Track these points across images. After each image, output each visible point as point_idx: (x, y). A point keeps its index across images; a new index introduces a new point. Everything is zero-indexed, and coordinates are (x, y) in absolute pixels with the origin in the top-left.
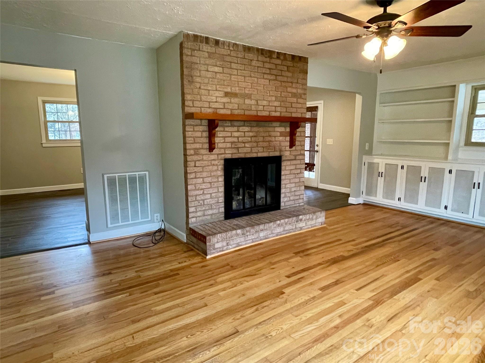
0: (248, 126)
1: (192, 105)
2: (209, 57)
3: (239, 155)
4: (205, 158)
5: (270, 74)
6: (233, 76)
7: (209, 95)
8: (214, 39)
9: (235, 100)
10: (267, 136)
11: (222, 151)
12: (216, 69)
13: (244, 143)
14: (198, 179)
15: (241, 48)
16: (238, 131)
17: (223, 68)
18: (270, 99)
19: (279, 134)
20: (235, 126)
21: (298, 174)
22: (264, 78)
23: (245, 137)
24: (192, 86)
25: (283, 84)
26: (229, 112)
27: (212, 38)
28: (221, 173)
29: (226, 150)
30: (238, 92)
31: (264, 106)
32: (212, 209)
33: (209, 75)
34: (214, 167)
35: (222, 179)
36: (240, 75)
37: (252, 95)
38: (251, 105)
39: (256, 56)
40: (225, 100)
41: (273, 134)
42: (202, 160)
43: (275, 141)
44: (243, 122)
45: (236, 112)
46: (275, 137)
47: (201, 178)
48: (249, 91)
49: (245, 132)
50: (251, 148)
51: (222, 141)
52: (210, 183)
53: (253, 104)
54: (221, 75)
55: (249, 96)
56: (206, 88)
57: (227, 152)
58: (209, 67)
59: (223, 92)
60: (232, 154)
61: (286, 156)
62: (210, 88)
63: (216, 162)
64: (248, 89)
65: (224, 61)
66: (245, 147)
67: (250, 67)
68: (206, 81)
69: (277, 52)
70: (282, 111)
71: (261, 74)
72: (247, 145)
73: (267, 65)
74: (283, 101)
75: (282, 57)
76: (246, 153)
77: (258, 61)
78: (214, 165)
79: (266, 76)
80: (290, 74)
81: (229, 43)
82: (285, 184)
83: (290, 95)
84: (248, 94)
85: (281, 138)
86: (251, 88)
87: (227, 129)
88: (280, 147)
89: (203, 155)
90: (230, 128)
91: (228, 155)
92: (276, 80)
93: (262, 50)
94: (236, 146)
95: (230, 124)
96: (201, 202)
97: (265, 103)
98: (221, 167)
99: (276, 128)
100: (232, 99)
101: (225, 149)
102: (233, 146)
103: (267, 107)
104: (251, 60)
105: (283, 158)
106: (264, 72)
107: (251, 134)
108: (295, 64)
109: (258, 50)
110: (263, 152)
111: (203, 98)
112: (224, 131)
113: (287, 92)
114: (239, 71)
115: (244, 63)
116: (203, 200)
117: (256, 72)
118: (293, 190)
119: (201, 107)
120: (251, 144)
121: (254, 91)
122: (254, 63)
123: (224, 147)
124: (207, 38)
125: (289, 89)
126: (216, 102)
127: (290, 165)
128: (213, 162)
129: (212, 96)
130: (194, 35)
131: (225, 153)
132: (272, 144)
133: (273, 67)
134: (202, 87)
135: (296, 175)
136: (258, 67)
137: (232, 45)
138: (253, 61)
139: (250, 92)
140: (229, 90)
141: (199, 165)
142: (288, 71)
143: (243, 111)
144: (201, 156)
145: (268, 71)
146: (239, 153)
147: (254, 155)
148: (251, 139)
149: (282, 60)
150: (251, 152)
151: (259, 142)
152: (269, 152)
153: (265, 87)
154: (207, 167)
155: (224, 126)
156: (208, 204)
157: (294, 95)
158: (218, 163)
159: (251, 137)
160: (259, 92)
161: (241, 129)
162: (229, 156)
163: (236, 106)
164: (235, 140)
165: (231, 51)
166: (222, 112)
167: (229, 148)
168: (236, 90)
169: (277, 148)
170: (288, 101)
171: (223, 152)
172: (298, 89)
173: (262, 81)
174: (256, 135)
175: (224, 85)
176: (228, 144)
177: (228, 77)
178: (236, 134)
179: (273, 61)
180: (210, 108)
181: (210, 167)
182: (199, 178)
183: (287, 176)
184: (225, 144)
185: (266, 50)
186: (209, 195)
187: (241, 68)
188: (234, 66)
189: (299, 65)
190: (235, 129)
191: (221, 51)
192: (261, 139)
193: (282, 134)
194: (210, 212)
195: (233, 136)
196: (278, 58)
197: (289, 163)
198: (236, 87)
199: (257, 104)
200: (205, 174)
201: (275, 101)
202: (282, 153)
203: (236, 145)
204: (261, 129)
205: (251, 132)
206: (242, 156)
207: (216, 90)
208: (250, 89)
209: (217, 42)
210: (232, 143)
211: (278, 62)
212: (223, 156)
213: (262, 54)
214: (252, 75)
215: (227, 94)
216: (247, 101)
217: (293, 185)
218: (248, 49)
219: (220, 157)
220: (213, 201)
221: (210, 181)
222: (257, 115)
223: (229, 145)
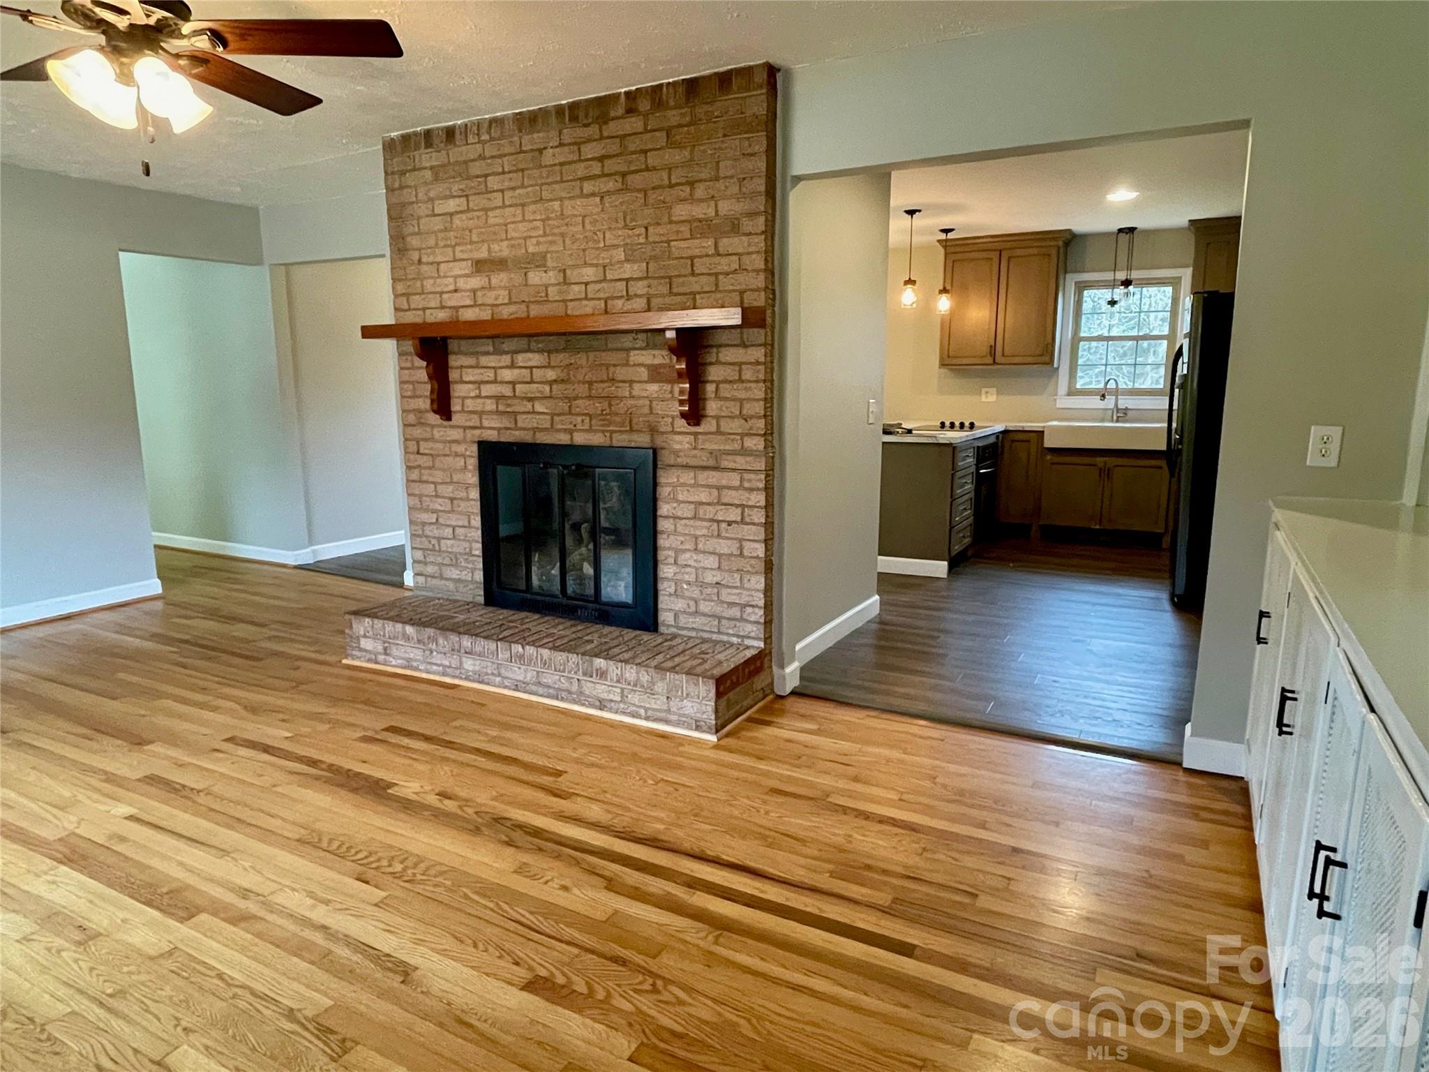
0: (540, 351)
1: (406, 307)
2: (437, 178)
3: (517, 433)
4: (437, 433)
5: (604, 175)
6: (491, 214)
7: (439, 277)
8: (442, 129)
9: (499, 279)
10: (602, 382)
11: (475, 421)
12: (452, 205)
13: (530, 399)
14: (425, 485)
15: (509, 126)
16: (512, 366)
17: (467, 196)
18: (604, 257)
19: (644, 373)
20: (506, 353)
21: (730, 523)
22: (582, 195)
23: (532, 382)
24: (405, 261)
25: (652, 196)
26: (485, 315)
27: (438, 129)
28: (473, 478)
29: (484, 417)
30: (505, 253)
31: (586, 284)
32: (456, 566)
33: (437, 224)
34: (458, 459)
35: (475, 494)
36: (510, 206)
37: (549, 255)
38: (546, 287)
39: (554, 133)
40: (475, 282)
41: (621, 373)
42: (432, 439)
43: (632, 397)
44: (524, 341)
45: (506, 312)
46: (631, 382)
47: (433, 483)
48: (538, 243)
49: (531, 368)
50: (553, 415)
51: (473, 394)
52: (452, 499)
53: (553, 281)
54: (464, 216)
55: (538, 262)
56: (431, 259)
57: (486, 423)
58: (437, 202)
59: (470, 262)
60: (499, 429)
61: (676, 453)
62: (439, 259)
63: (460, 449)
64: (534, 241)
65: (468, 178)
66: (534, 412)
67: (536, 173)
68: (432, 242)
69: (627, 93)
70: (652, 291)
71: (573, 183)
72: (539, 407)
73: (590, 150)
74: (655, 258)
75: (644, 105)
76: (535, 430)
77: (561, 145)
78: (457, 455)
79: (588, 187)
80: (676, 156)
81: (479, 124)
82: (678, 552)
83: (685, 229)
84: (533, 254)
85: (653, 388)
86: (545, 235)
87: (484, 360)
88: (651, 418)
89: (433, 426)
90: (492, 357)
91: (490, 432)
92: (625, 189)
93: (574, 106)
94: (508, 410)
95: (491, 349)
96: (434, 542)
97: (589, 273)
98: (473, 463)
99: (632, 353)
100: (492, 277)
101: (481, 414)
102: (501, 408)
103: (598, 286)
104: (540, 151)
105: (666, 458)
106: (580, 174)
107: (551, 375)
108: (701, 110)
109: (559, 110)
110: (590, 430)
111: (428, 284)
112: (477, 367)
113: (671, 222)
114: (508, 194)
115: (521, 166)
116: (439, 539)
117: (556, 182)
118: (710, 578)
119: (424, 309)
120: (550, 403)
121: (552, 243)
122: (548, 157)
123: (479, 409)
124: (428, 133)
125: (681, 211)
126: (456, 291)
127: (696, 485)
128: (455, 448)
129: (445, 277)
130: (403, 136)
131: (481, 427)
132: (621, 407)
133: (614, 147)
134: (424, 260)
135: (724, 525)
136: (561, 164)
137: (486, 125)
138: (544, 152)
139: (542, 248)
140: (483, 254)
141: (426, 451)
142: (671, 144)
143: (523, 307)
144: (428, 429)
145: (596, 169)
146: (517, 429)
147: (564, 439)
148: (551, 391)
149: (646, 116)
150: (552, 429)
151: (576, 398)
152: (612, 432)
153: (587, 221)
154: (442, 458)
155: (477, 353)
156: (450, 553)
157: (701, 227)
158: (466, 450)
159: (551, 383)
160: (568, 242)
161: (521, 359)
162: (492, 436)
163: (503, 296)
164: (507, 390)
165: (484, 142)
166: (469, 315)
167: (491, 412)
168: (501, 249)
169: (639, 422)
170: (676, 253)
171: (478, 424)
172: (720, 204)
173: (577, 207)
174: (563, 375)
175: (471, 243)
176: (489, 401)
177: (478, 217)
178: (507, 375)
179: (613, 128)
180: (442, 307)
181: (450, 459)
182: (427, 482)
183: (683, 522)
184: (479, 401)
185: (586, 100)
186: (450, 530)
187: (513, 184)
188: (493, 183)
189: (717, 109)
190: (506, 360)
191: (460, 152)
192: (582, 390)
193: (656, 374)
194: (454, 573)
195: (499, 379)
196: (630, 111)
197: (687, 477)
198: (502, 240)
199: (566, 282)
200: (439, 476)
201: (627, 260)
202: (659, 441)
203: (509, 405)
204: (581, 359)
205: (549, 366)
206: (527, 437)
207: (455, 260)
208: (541, 239)
209: (450, 133)
210: (498, 398)
211: (635, 124)
212: (477, 432)
213: (574, 119)
214: (545, 195)
215: (480, 266)
216: (535, 277)
217: (712, 562)
218: (529, 121)
219: (469, 433)
220: (459, 547)
221: (451, 495)
222: (567, 315)
223: (490, 405)
